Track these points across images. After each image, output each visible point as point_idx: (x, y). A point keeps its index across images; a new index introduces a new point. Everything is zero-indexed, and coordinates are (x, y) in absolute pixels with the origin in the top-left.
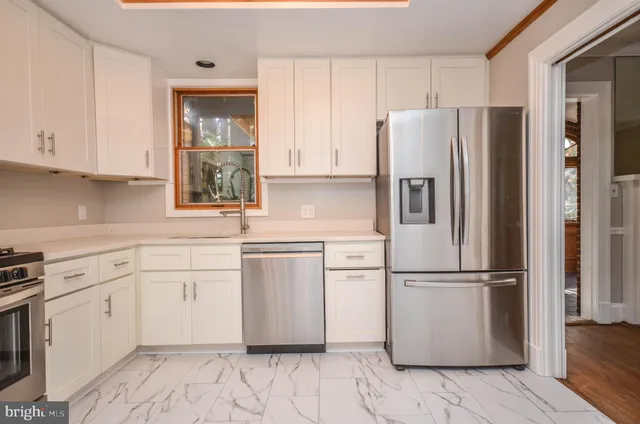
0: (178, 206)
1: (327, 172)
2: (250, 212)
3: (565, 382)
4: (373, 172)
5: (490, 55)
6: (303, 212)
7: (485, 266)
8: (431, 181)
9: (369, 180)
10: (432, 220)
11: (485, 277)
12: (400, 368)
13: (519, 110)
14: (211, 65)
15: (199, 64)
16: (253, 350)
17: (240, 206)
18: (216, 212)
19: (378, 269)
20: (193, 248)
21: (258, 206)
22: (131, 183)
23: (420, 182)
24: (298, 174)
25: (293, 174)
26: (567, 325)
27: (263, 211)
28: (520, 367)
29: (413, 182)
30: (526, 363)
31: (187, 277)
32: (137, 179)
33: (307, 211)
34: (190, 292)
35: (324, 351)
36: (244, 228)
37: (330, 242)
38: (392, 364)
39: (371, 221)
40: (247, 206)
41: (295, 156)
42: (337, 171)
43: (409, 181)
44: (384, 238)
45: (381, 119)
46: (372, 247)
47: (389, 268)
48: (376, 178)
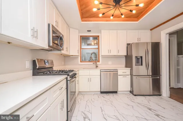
0: (81, 62)
1: (116, 54)
2: (98, 63)
3: (170, 98)
4: (126, 54)
5: (151, 30)
7: (151, 74)
8: (141, 57)
9: (124, 56)
11: (150, 76)
12: (135, 95)
13: (159, 43)
14: (90, 31)
15: (88, 31)
16: (102, 92)
18: (92, 63)
20: (90, 71)
21: (99, 61)
22: (71, 56)
23: (139, 57)
25: (109, 55)
26: (170, 88)
27: (100, 63)
28: (160, 95)
29: (138, 57)
30: (161, 94)
31: (89, 77)
32: (72, 56)
33: (110, 63)
34: (89, 80)
35: (117, 93)
36: (97, 67)
37: (119, 69)
38: (133, 95)
39: (124, 65)
40: (97, 62)
41: (109, 51)
42: (118, 54)
43: (137, 57)
44: (130, 68)
45: (128, 43)
46: (128, 71)
47: (131, 75)
48: (126, 56)
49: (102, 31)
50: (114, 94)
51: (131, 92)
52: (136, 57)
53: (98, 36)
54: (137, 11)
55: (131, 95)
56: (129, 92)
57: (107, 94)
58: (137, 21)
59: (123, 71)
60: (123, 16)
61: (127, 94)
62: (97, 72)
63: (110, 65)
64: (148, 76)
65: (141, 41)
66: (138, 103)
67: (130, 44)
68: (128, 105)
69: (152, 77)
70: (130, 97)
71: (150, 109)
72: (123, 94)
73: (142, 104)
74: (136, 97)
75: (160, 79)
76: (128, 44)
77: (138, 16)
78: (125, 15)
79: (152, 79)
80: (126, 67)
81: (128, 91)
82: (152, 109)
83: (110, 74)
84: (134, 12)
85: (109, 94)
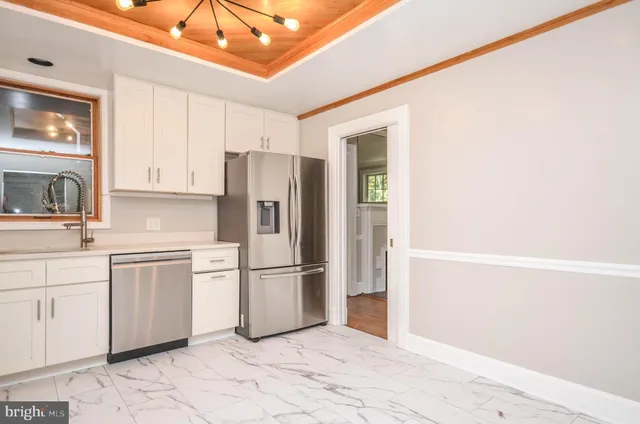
2: (91, 225)
3: (347, 325)
4: (221, 192)
5: (300, 117)
6: (148, 225)
7: (299, 261)
8: (276, 204)
9: (211, 198)
10: (277, 230)
11: (299, 268)
12: (256, 340)
13: (323, 161)
14: (49, 64)
15: (32, 61)
17: (80, 218)
18: (59, 225)
19: (232, 270)
20: (49, 262)
21: (97, 217)
23: (271, 204)
24: (155, 190)
25: (150, 189)
27: (105, 223)
28: (324, 324)
29: (266, 204)
30: (326, 319)
33: (153, 223)
35: (186, 345)
36: (86, 242)
37: (195, 250)
38: (250, 339)
39: (212, 234)
40: (87, 218)
41: (154, 174)
42: (192, 190)
43: (263, 202)
44: (238, 245)
45: (229, 150)
46: (229, 253)
47: (243, 267)
48: (218, 197)
49: (119, 81)
50: (177, 354)
51: (242, 331)
52: (261, 203)
53: (96, 101)
54: (273, 40)
55: (242, 340)
56: (233, 334)
57: (143, 360)
58: (266, 75)
59: (213, 258)
60: (223, 43)
61: (226, 340)
62: (95, 266)
63: (155, 234)
64: (292, 269)
65: (272, 150)
66: (271, 365)
67: (237, 154)
68: (241, 382)
69: (304, 270)
70: (240, 351)
71: (309, 376)
72: (211, 344)
73: (283, 366)
74: (261, 343)
75: (324, 273)
76: (229, 156)
77: (273, 60)
78: (230, 42)
79: (303, 276)
80: (221, 238)
81: (230, 329)
82: (313, 374)
83: (146, 273)
84: (265, 39)
85: (152, 357)
